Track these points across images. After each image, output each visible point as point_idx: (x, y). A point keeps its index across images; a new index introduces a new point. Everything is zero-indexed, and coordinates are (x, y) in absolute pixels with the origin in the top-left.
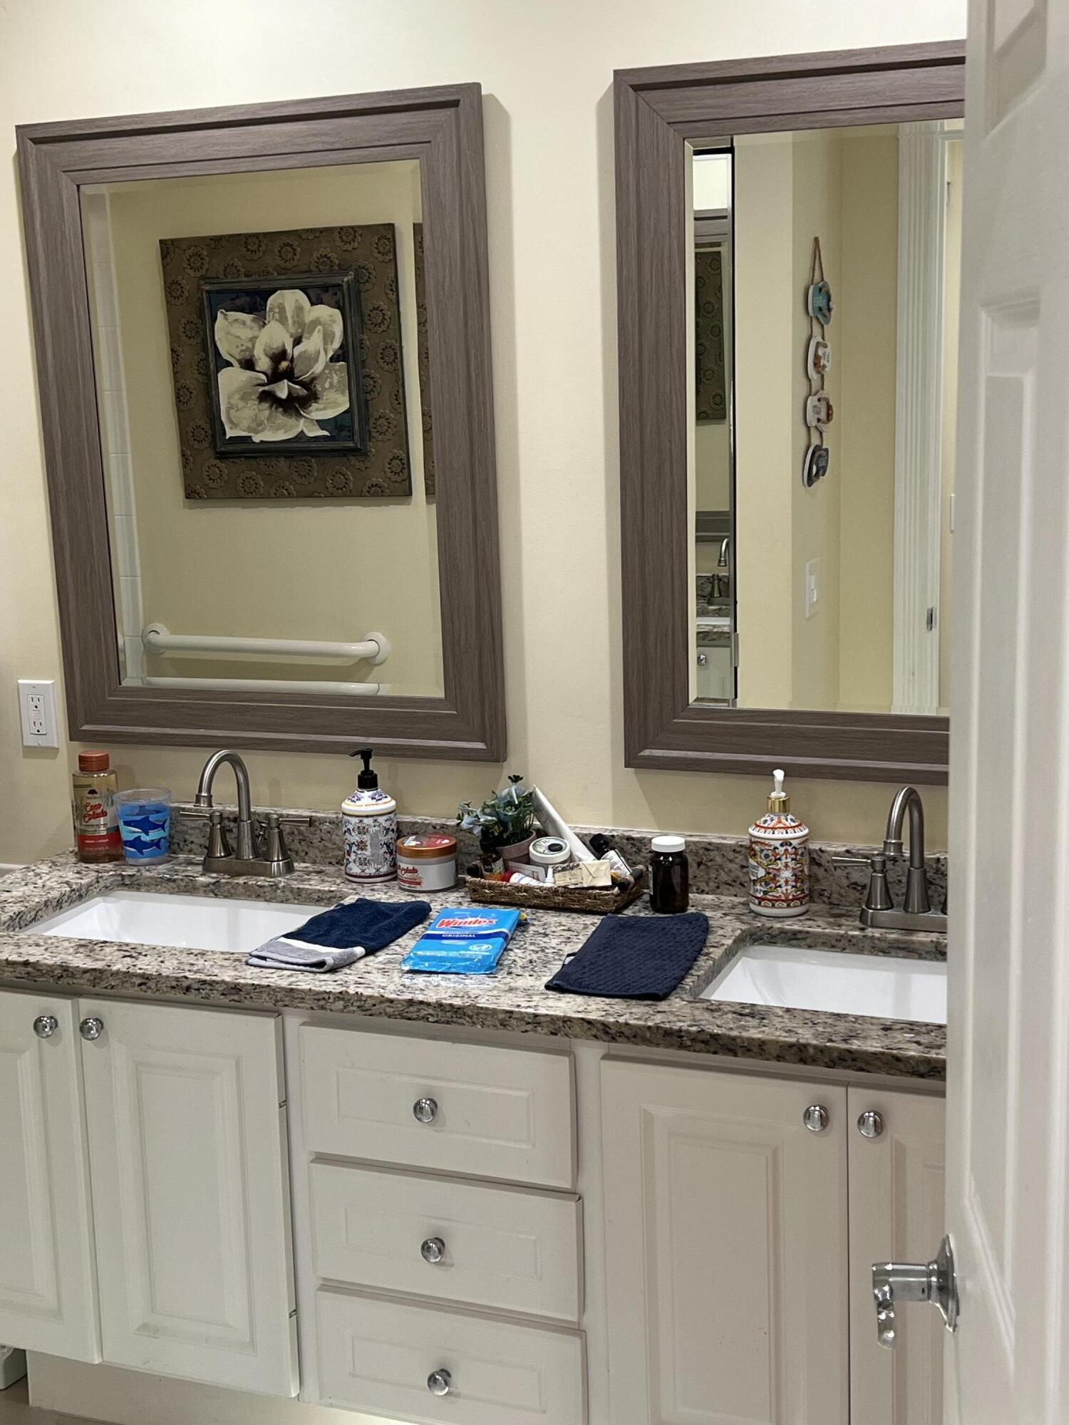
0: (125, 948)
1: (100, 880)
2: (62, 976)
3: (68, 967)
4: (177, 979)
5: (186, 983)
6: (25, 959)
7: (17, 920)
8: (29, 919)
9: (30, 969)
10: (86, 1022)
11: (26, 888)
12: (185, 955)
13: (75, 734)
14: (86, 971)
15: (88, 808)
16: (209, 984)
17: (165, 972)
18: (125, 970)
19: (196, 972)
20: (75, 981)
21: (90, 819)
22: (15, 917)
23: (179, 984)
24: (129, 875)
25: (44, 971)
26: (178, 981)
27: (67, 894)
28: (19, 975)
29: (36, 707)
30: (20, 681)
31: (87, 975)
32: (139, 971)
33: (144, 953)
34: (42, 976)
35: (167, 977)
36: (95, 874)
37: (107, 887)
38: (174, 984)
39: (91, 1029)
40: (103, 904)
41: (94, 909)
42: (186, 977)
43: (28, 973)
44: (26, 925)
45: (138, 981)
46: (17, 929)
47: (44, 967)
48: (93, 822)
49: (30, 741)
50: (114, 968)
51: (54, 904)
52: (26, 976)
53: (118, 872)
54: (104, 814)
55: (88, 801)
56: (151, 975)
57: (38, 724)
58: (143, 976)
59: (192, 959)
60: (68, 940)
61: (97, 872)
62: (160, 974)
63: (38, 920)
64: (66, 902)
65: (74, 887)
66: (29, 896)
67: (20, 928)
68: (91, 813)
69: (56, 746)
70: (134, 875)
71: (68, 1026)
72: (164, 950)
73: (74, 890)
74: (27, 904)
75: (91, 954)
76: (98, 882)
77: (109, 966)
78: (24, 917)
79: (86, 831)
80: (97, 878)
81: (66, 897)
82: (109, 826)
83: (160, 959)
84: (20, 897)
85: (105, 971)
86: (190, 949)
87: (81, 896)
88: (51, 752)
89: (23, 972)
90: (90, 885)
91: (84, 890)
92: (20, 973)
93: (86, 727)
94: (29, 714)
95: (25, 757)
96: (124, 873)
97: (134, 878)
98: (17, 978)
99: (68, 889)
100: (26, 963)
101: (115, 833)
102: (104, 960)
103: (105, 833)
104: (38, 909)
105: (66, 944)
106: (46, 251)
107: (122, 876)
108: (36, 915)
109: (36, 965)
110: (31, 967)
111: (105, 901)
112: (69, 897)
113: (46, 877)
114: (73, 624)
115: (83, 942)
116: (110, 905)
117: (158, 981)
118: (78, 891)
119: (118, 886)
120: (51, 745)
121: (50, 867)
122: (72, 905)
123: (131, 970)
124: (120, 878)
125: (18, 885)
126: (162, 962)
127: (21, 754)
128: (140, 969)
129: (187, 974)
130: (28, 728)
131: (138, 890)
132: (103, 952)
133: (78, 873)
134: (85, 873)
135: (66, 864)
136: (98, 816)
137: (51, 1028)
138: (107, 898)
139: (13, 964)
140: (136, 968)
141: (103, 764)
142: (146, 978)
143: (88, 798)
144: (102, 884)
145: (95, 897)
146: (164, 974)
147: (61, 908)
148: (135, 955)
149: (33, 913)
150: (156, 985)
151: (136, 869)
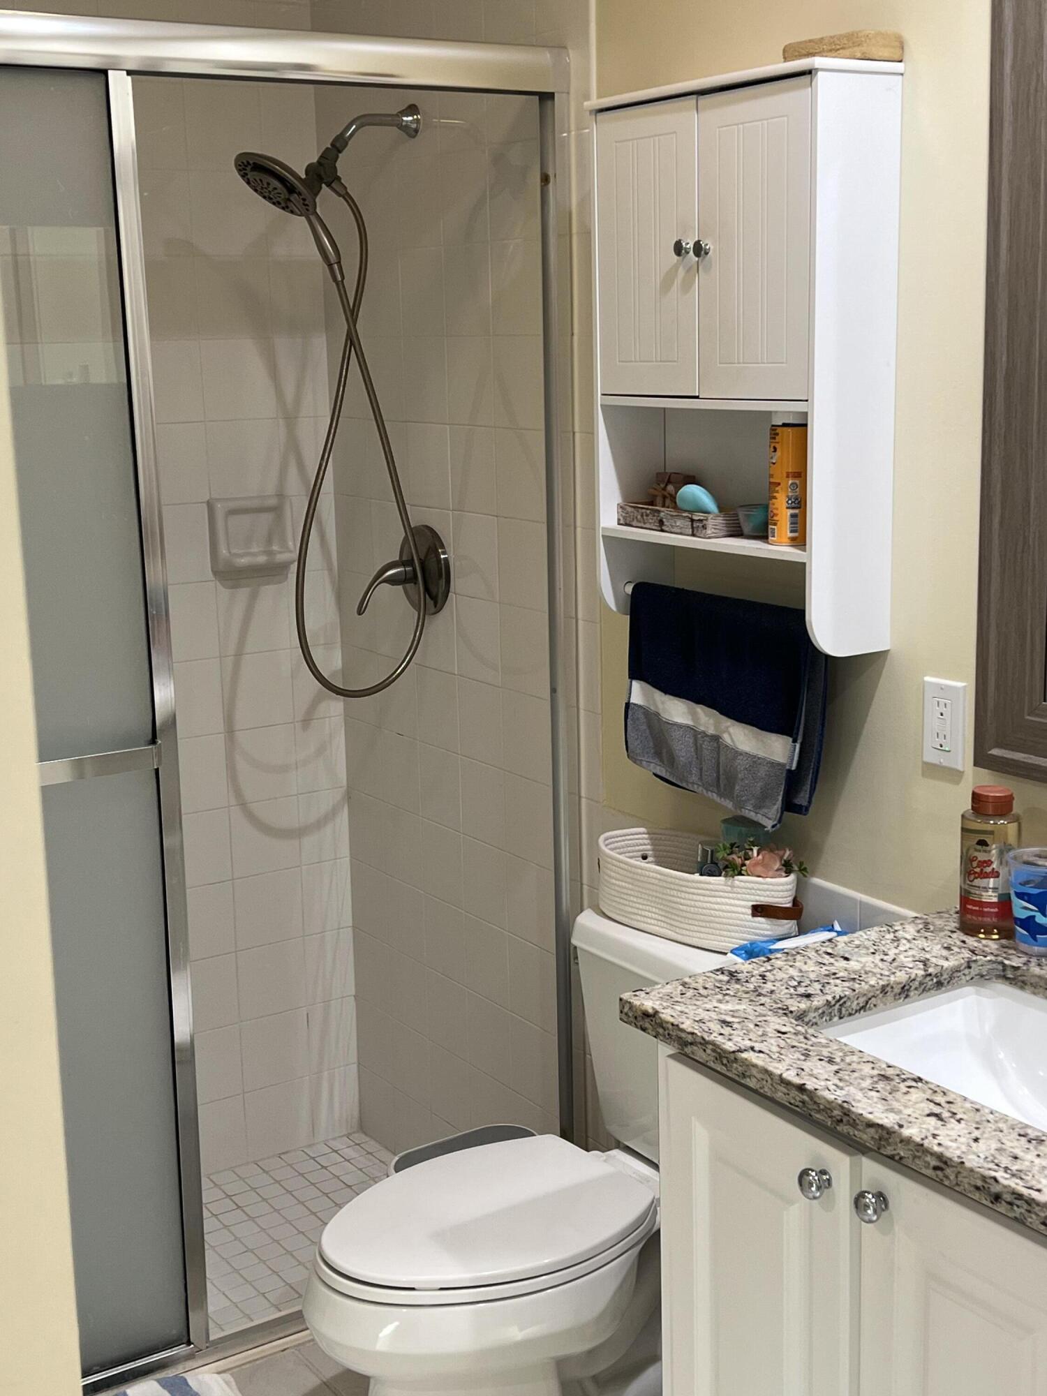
0: (939, 1099)
1: (973, 965)
2: (841, 1121)
3: (849, 1110)
4: (984, 1178)
5: (995, 1189)
6: (802, 1082)
7: (837, 1006)
8: (854, 1006)
9: (805, 1098)
10: (861, 1195)
11: (871, 958)
12: (1015, 1135)
13: (981, 759)
14: (871, 1125)
15: (975, 864)
16: (1027, 1202)
17: (972, 1161)
18: (918, 1140)
19: (1013, 1175)
20: (856, 1132)
21: (976, 878)
22: (833, 1002)
23: (986, 1186)
24: (1013, 967)
25: (822, 1107)
26: (986, 1182)
27: (918, 979)
28: (792, 1101)
29: (942, 715)
30: (927, 679)
31: (872, 1131)
32: (936, 1149)
33: (958, 1117)
34: (819, 1111)
35: (972, 1170)
36: (967, 954)
37: (982, 976)
38: (979, 1183)
39: (867, 1207)
40: (974, 996)
41: (960, 1002)
42: (995, 1179)
43: (803, 1102)
44: (850, 1015)
45: (934, 1163)
46: (836, 1019)
47: (822, 1101)
48: (977, 882)
49: (931, 757)
50: (906, 1132)
51: (897, 990)
52: (801, 1104)
53: (1000, 959)
54: (995, 874)
55: (976, 854)
56: (951, 1159)
57: (941, 736)
58: (940, 1157)
59: (1018, 1146)
60: (872, 1062)
61: (973, 952)
62: (963, 1163)
63: (870, 1009)
64: (916, 989)
65: (931, 970)
66: (866, 973)
67: (841, 1018)
68: (978, 870)
69: (960, 768)
70: (1018, 968)
71: (843, 1192)
72: (991, 1117)
73: (930, 975)
74: (857, 986)
75: (889, 1097)
76: (969, 967)
77: (901, 1126)
78: (848, 1004)
79: (970, 893)
80: (968, 962)
81: (917, 983)
82: (1000, 892)
83: (976, 1134)
84: (855, 972)
85: (894, 1132)
86: (1027, 1126)
87: (939, 984)
88: (954, 776)
89: (798, 1099)
90: (956, 970)
91: (945, 976)
92: (794, 1098)
93: (995, 752)
94: (932, 722)
95: (923, 775)
96: (1007, 962)
97: (1019, 973)
98: (790, 1103)
99: (922, 973)
100: (801, 1088)
101: (1005, 904)
102: (899, 1112)
103: (995, 900)
104: (870, 995)
105: (867, 1069)
106: (1015, 104)
107: (1004, 965)
108: (867, 1002)
109: (812, 1094)
110: (808, 1096)
111: (978, 993)
112: (921, 984)
113: (904, 945)
114: (992, 613)
115: (890, 1072)
116: (985, 999)
117: (959, 1172)
118: (936, 976)
119: (998, 977)
120: (954, 766)
121: (918, 932)
122: (925, 994)
123: (926, 1143)
124: (1000, 967)
125: (864, 951)
126: (976, 1140)
127: (920, 772)
128: (939, 1144)
129: (1000, 1175)
130: (930, 742)
131: (1022, 988)
132: (907, 1097)
133: (948, 948)
134: (956, 949)
135: (942, 930)
136: (987, 876)
137: (819, 1188)
138: (982, 990)
139: (787, 1083)
140: (936, 1141)
141: (1003, 807)
142: (943, 1162)
143: (976, 850)
144: (975, 970)
145: (962, 986)
146: (968, 1164)
147: (907, 996)
148: (946, 1115)
149: (862, 1000)
150: (957, 1177)
151: (1024, 959)
